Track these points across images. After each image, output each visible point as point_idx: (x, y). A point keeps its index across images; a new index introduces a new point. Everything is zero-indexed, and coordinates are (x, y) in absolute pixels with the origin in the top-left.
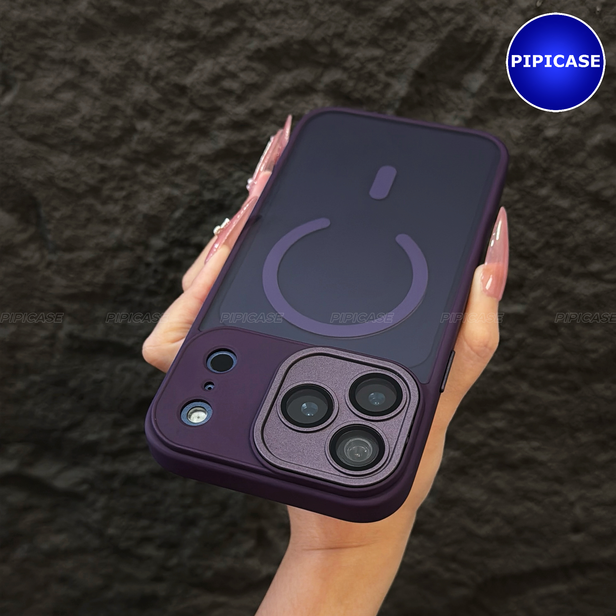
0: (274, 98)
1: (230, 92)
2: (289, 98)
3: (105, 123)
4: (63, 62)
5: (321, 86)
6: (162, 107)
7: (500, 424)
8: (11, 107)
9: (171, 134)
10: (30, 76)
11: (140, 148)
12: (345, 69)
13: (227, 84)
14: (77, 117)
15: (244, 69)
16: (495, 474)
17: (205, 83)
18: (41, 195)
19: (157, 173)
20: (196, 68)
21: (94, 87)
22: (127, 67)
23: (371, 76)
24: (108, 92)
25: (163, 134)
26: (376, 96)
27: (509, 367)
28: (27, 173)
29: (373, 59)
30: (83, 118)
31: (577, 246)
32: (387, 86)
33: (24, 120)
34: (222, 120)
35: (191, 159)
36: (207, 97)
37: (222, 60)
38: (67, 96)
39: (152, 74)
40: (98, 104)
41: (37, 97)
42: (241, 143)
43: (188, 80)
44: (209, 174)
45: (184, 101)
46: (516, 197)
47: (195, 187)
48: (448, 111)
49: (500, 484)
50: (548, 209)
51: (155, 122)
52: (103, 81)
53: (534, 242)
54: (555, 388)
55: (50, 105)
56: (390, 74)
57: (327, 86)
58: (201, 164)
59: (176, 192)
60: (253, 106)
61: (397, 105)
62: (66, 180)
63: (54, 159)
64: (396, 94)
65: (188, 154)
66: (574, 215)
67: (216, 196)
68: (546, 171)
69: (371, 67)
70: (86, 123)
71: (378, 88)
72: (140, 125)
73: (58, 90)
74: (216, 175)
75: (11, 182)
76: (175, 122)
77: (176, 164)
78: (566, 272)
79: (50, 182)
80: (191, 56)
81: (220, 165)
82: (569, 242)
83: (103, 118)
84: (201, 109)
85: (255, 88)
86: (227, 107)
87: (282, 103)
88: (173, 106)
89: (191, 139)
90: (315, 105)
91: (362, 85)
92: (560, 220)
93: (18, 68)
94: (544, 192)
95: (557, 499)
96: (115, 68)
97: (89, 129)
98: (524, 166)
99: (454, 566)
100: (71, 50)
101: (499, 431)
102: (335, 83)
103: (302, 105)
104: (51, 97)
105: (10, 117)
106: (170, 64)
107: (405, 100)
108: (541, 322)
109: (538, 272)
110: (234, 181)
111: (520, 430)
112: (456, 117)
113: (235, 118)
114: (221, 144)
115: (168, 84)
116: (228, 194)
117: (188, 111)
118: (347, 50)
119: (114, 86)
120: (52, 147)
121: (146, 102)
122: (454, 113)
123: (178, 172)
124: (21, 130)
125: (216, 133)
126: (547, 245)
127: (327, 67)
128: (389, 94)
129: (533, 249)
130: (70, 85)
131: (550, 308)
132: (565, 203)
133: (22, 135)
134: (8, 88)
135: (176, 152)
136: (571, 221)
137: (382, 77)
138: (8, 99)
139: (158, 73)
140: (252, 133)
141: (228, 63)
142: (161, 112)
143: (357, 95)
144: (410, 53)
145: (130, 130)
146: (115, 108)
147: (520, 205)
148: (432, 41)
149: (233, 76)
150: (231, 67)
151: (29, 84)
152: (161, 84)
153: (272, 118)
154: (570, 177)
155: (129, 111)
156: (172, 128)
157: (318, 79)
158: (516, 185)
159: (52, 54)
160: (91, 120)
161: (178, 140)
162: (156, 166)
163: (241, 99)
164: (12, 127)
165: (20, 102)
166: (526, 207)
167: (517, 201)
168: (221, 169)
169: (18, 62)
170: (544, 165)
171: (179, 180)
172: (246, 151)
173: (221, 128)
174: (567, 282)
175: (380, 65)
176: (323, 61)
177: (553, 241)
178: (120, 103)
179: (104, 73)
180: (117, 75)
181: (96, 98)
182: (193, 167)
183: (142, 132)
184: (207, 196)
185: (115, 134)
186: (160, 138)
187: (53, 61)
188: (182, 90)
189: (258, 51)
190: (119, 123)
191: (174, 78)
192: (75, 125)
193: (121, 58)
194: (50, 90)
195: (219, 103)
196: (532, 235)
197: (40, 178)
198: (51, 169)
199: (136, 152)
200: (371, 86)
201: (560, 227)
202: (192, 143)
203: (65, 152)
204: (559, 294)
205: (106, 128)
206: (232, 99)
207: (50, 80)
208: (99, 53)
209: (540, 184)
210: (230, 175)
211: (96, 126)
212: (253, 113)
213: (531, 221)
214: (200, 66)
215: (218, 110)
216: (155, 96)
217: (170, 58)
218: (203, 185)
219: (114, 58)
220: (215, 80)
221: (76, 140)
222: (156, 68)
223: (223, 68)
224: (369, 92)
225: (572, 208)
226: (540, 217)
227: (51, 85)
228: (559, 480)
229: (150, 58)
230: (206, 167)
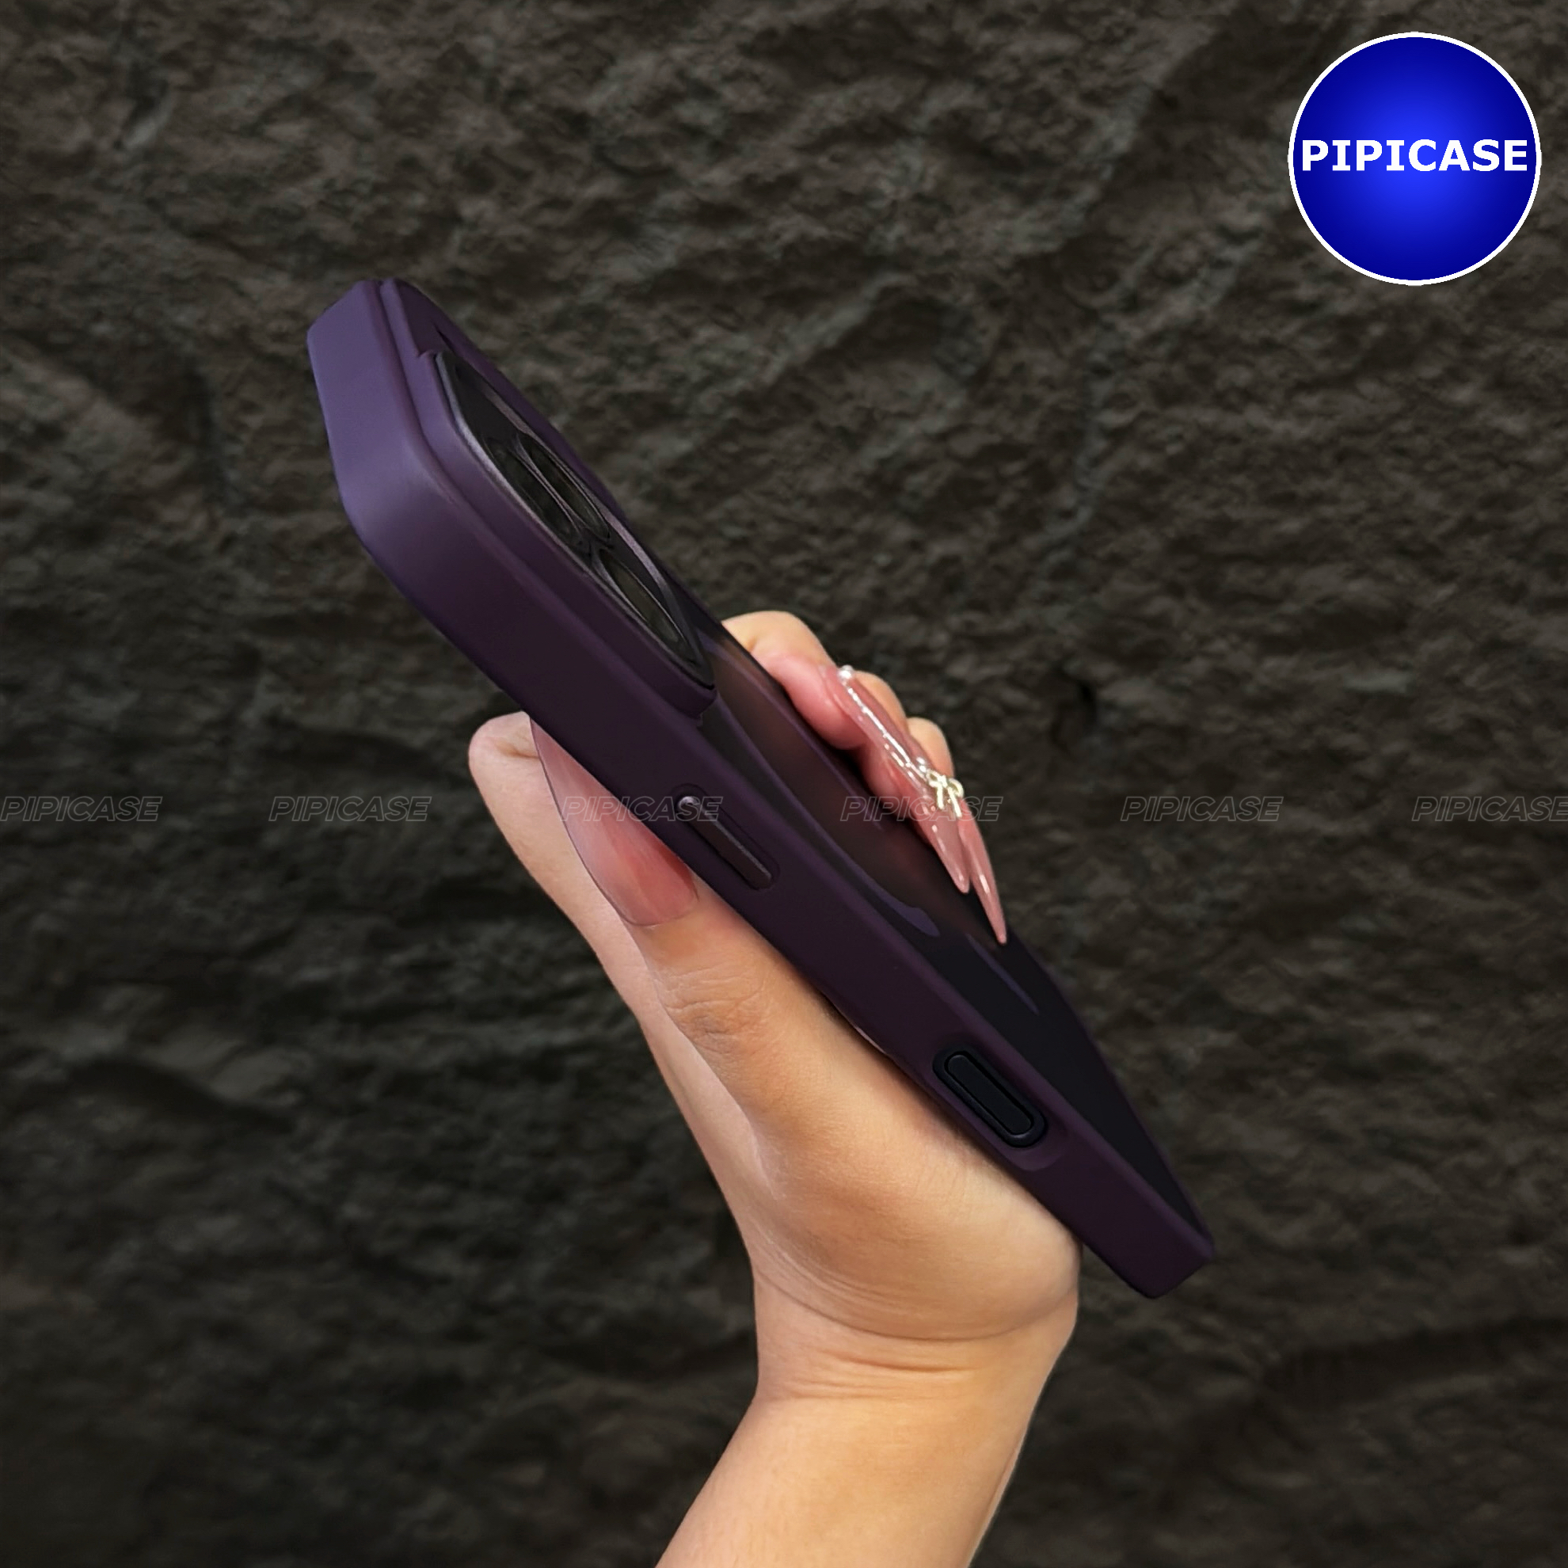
0: (802, 149)
1: (694, 132)
2: (840, 149)
3: (382, 200)
4: (286, 47)
5: (921, 123)
6: (526, 164)
7: (1336, 968)
8: (148, 154)
9: (545, 229)
10: (203, 80)
11: (465, 263)
12: (981, 83)
13: (689, 111)
14: (315, 182)
15: (730, 78)
16: (1322, 1091)
17: (637, 108)
18: (215, 371)
19: (505, 324)
20: (612, 72)
21: (360, 111)
22: (443, 65)
23: (1046, 100)
24: (394, 124)
25: (525, 231)
26: (1056, 151)
27: (1362, 825)
28: (185, 317)
29: (1053, 60)
30: (329, 184)
31: (1544, 530)
32: (1085, 126)
33: (181, 186)
34: (673, 198)
35: (593, 293)
36: (640, 143)
37: (679, 53)
38: (291, 131)
39: (505, 83)
40: (367, 152)
41: (217, 130)
42: (718, 255)
43: (593, 101)
44: (635, 332)
45: (581, 151)
46: (1396, 406)
47: (598, 363)
48: (1231, 191)
49: (1333, 1117)
50: (1474, 437)
51: (508, 200)
52: (382, 98)
53: (1437, 518)
54: (1476, 882)
55: (250, 153)
56: (1092, 98)
57: (935, 122)
58: (615, 304)
59: (552, 373)
60: (752, 167)
61: (1107, 174)
62: (280, 337)
63: (253, 285)
64: (1106, 145)
65: (584, 279)
66: (1536, 455)
67: (649, 383)
68: (1470, 343)
69: (1046, 78)
70: (335, 199)
71: (1061, 130)
72: (469, 208)
73: (268, 117)
74: (652, 334)
75: (143, 338)
76: (556, 203)
77: (555, 304)
78: (1515, 595)
79: (241, 338)
80: (603, 42)
81: (663, 308)
82: (1523, 519)
83: (377, 189)
84: (622, 171)
85: (756, 122)
86: (686, 168)
87: (823, 161)
88: (553, 162)
89: (592, 244)
90: (906, 168)
91: (1021, 123)
92: (1503, 465)
93: (173, 59)
94: (1463, 395)
95: (1473, 1160)
96: (412, 67)
97: (344, 212)
98: (1416, 329)
99: (1209, 1320)
100: (307, 19)
101: (1333, 984)
102: (955, 114)
103: (871, 167)
104: (252, 132)
105: (147, 178)
106: (551, 60)
107: (1125, 162)
108: (1449, 717)
109: (1445, 591)
110: (698, 349)
111: (1385, 984)
112: (1252, 207)
113: (705, 196)
114: (669, 259)
115: (542, 107)
116: (681, 379)
117: (590, 176)
118: (987, 37)
119: (409, 109)
120: (249, 255)
121: (487, 152)
122: (1248, 195)
123: (558, 324)
124: (174, 209)
125: (656, 230)
126: (1469, 527)
127: (935, 76)
128: (1089, 146)
129: (1433, 535)
130: (302, 105)
131: (1470, 681)
132: (1515, 424)
133: (175, 224)
134: (144, 106)
135: (555, 275)
136: (1530, 469)
137: (1072, 103)
138: (144, 134)
139: (519, 79)
140: (746, 233)
141: (693, 60)
142: (524, 176)
143: (1009, 147)
144: (1141, 48)
145: (445, 219)
146: (410, 163)
147: (1403, 426)
148: (1198, 18)
149: (704, 92)
150: (701, 72)
151: (199, 98)
152: (527, 107)
153: (797, 198)
154: (1531, 359)
155: (444, 171)
156: (548, 217)
157: (911, 107)
158: (1394, 376)
159: (259, 27)
160: (348, 192)
161: (562, 244)
162: (505, 308)
163: (721, 149)
164: (153, 204)
165: (175, 141)
166: (1419, 430)
167: (1398, 416)
168: (667, 320)
169: (171, 43)
170: (1468, 329)
171: (559, 343)
172: (728, 276)
173: (670, 218)
174: (1516, 620)
175: (1067, 74)
176: (928, 61)
177: (1481, 516)
178: (422, 151)
179: (387, 77)
180: (420, 85)
181: (364, 138)
182: (595, 314)
183: (474, 225)
184: (630, 383)
185: (406, 228)
186: (519, 239)
187: (260, 45)
188: (578, 123)
189: (770, 33)
190: (418, 200)
191: (558, 95)
192: (308, 202)
193: (430, 43)
194: (252, 113)
195: (666, 157)
196: (1431, 500)
197: (215, 329)
198: (242, 309)
199: (458, 272)
200: (1046, 127)
201: (1501, 481)
202: (593, 256)
203: (279, 267)
204: (1494, 647)
205: (383, 212)
206: (700, 149)
207: (249, 91)
208: (373, 29)
209: (1455, 376)
210: (686, 334)
211: (362, 208)
212: (749, 184)
213: (1429, 466)
214: (624, 66)
215: (666, 176)
216: (511, 136)
217: (551, 45)
218: (619, 356)
219: (413, 41)
220: (660, 102)
221: (310, 238)
222: (516, 69)
223: (681, 74)
224: (1039, 139)
225: (1535, 436)
226: (1452, 456)
227: (252, 102)
228: (1480, 1112)
229: (500, 43)
230: (629, 313)
